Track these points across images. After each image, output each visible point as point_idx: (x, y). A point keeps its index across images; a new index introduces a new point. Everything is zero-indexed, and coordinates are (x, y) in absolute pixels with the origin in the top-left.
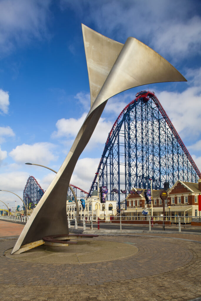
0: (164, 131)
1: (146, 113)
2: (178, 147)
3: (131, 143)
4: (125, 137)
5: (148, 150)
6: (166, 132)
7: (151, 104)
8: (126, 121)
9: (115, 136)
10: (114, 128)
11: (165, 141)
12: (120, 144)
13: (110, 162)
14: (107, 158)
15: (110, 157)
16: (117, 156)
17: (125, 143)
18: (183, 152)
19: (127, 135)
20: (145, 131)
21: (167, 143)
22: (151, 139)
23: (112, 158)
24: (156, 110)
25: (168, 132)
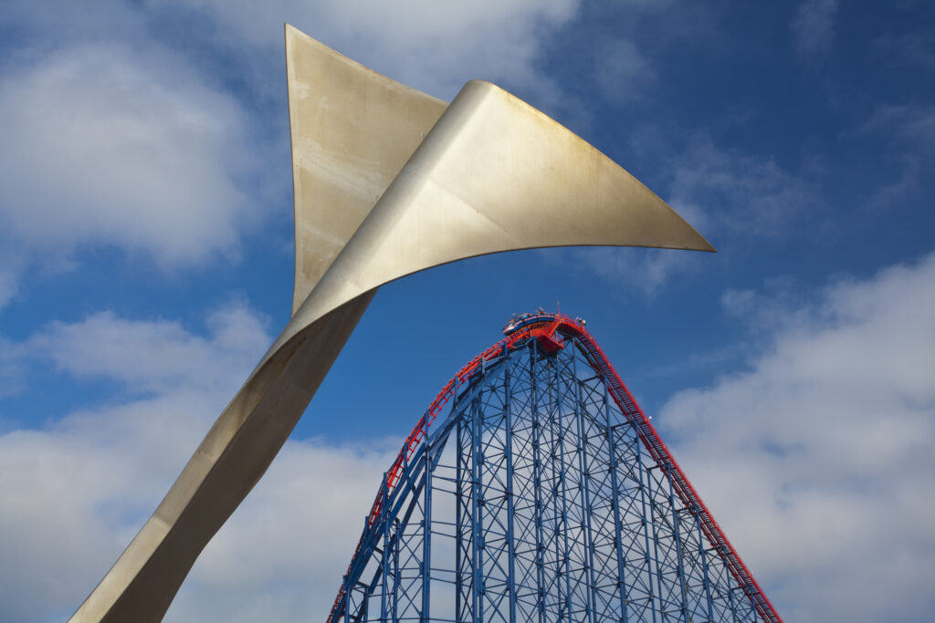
0: (635, 479)
1: (554, 400)
2: (703, 553)
3: (485, 526)
4: (459, 494)
5: (566, 560)
6: (645, 482)
7: (571, 366)
8: (466, 426)
9: (410, 487)
10: (409, 452)
11: (644, 523)
12: (434, 527)
13: (384, 613)
14: (369, 590)
15: (384, 585)
16: (420, 582)
17: (459, 525)
18: (729, 578)
19: (466, 486)
20: (549, 473)
21: (650, 534)
22: (580, 509)
23: (395, 593)
24: (593, 390)
25: (654, 486)
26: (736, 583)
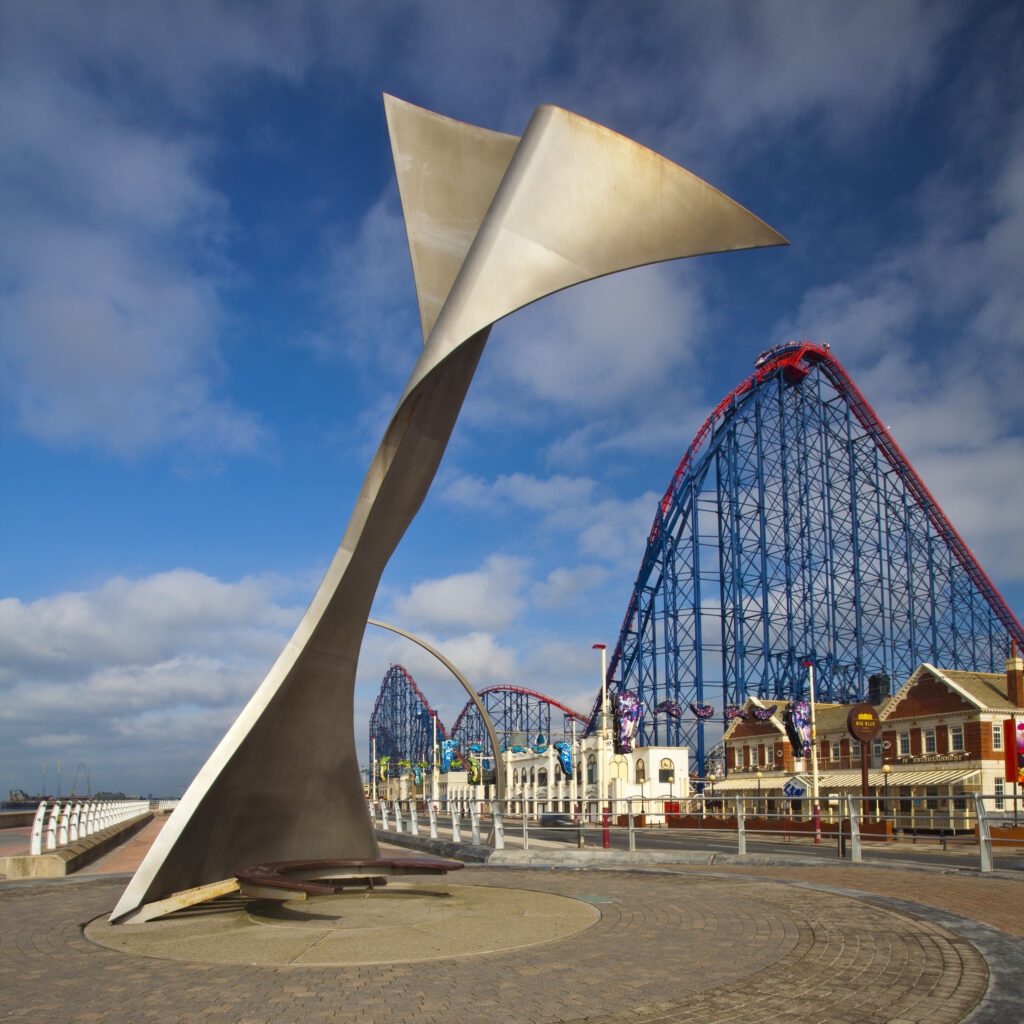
0: (872, 484)
1: (800, 423)
2: (929, 539)
3: (742, 535)
4: (720, 513)
5: (809, 555)
6: (881, 486)
7: (816, 390)
8: (724, 456)
9: (680, 510)
10: (678, 483)
11: (878, 520)
12: (701, 540)
13: (666, 606)
14: (655, 591)
15: (665, 587)
16: (691, 582)
17: (721, 536)
18: (951, 558)
19: (725, 506)
20: (796, 487)
21: (883, 528)
22: (822, 514)
23: (673, 592)
24: (836, 409)
25: (889, 488)
26: (958, 562)
